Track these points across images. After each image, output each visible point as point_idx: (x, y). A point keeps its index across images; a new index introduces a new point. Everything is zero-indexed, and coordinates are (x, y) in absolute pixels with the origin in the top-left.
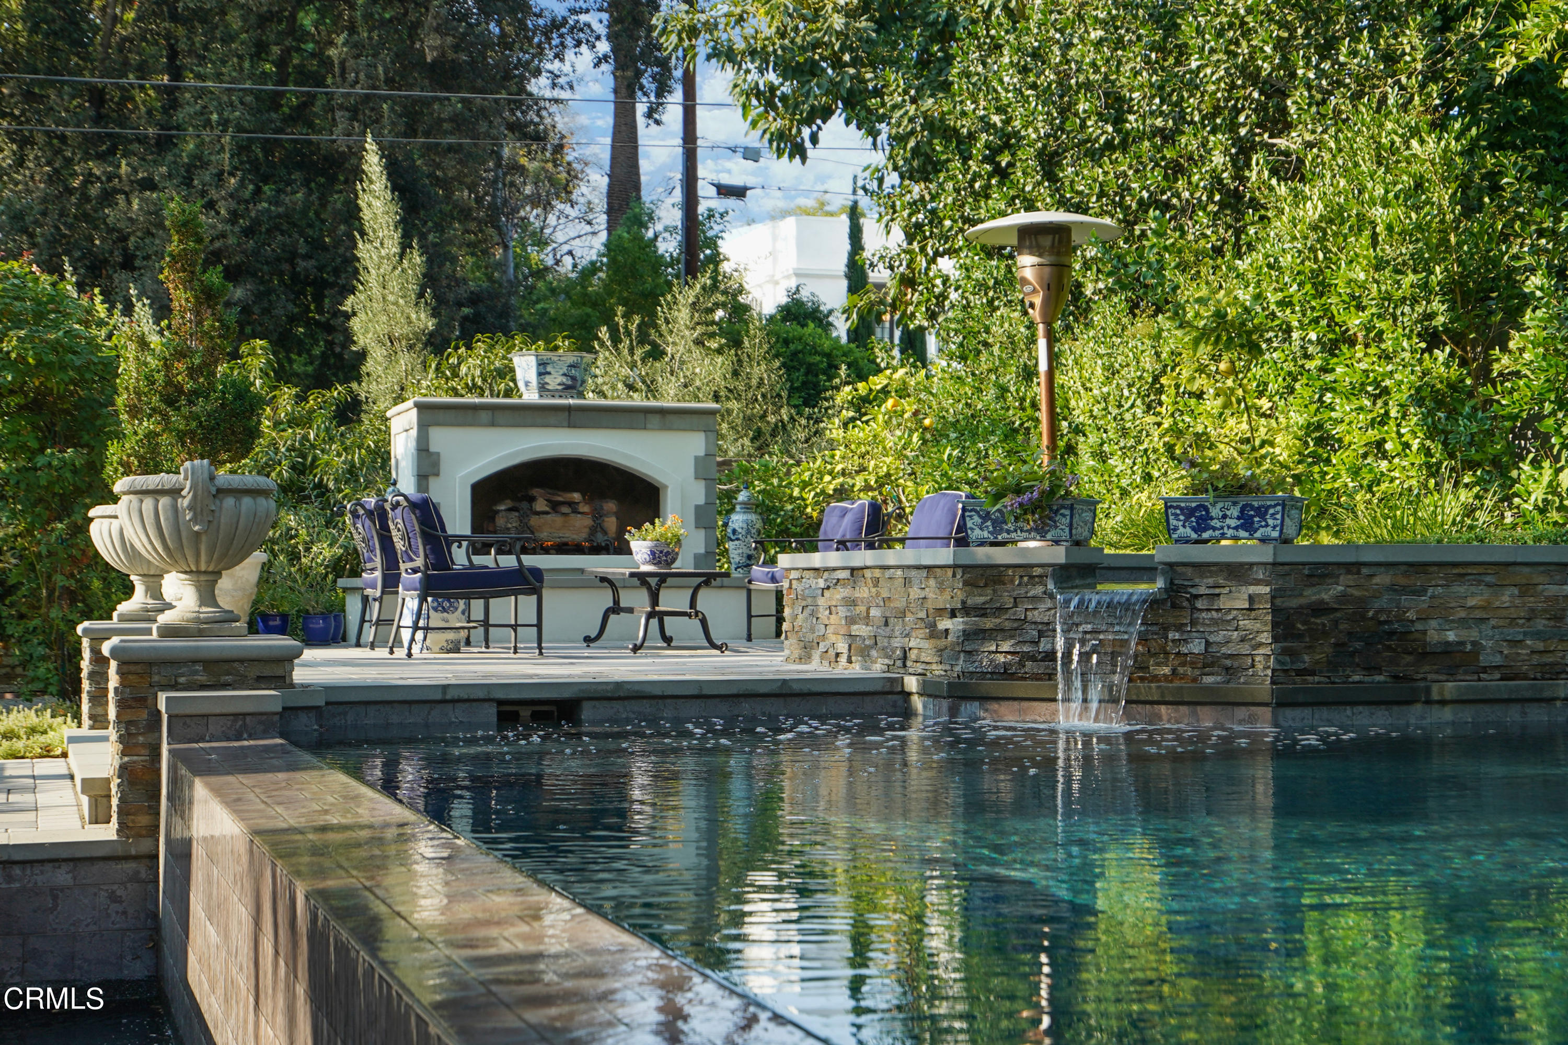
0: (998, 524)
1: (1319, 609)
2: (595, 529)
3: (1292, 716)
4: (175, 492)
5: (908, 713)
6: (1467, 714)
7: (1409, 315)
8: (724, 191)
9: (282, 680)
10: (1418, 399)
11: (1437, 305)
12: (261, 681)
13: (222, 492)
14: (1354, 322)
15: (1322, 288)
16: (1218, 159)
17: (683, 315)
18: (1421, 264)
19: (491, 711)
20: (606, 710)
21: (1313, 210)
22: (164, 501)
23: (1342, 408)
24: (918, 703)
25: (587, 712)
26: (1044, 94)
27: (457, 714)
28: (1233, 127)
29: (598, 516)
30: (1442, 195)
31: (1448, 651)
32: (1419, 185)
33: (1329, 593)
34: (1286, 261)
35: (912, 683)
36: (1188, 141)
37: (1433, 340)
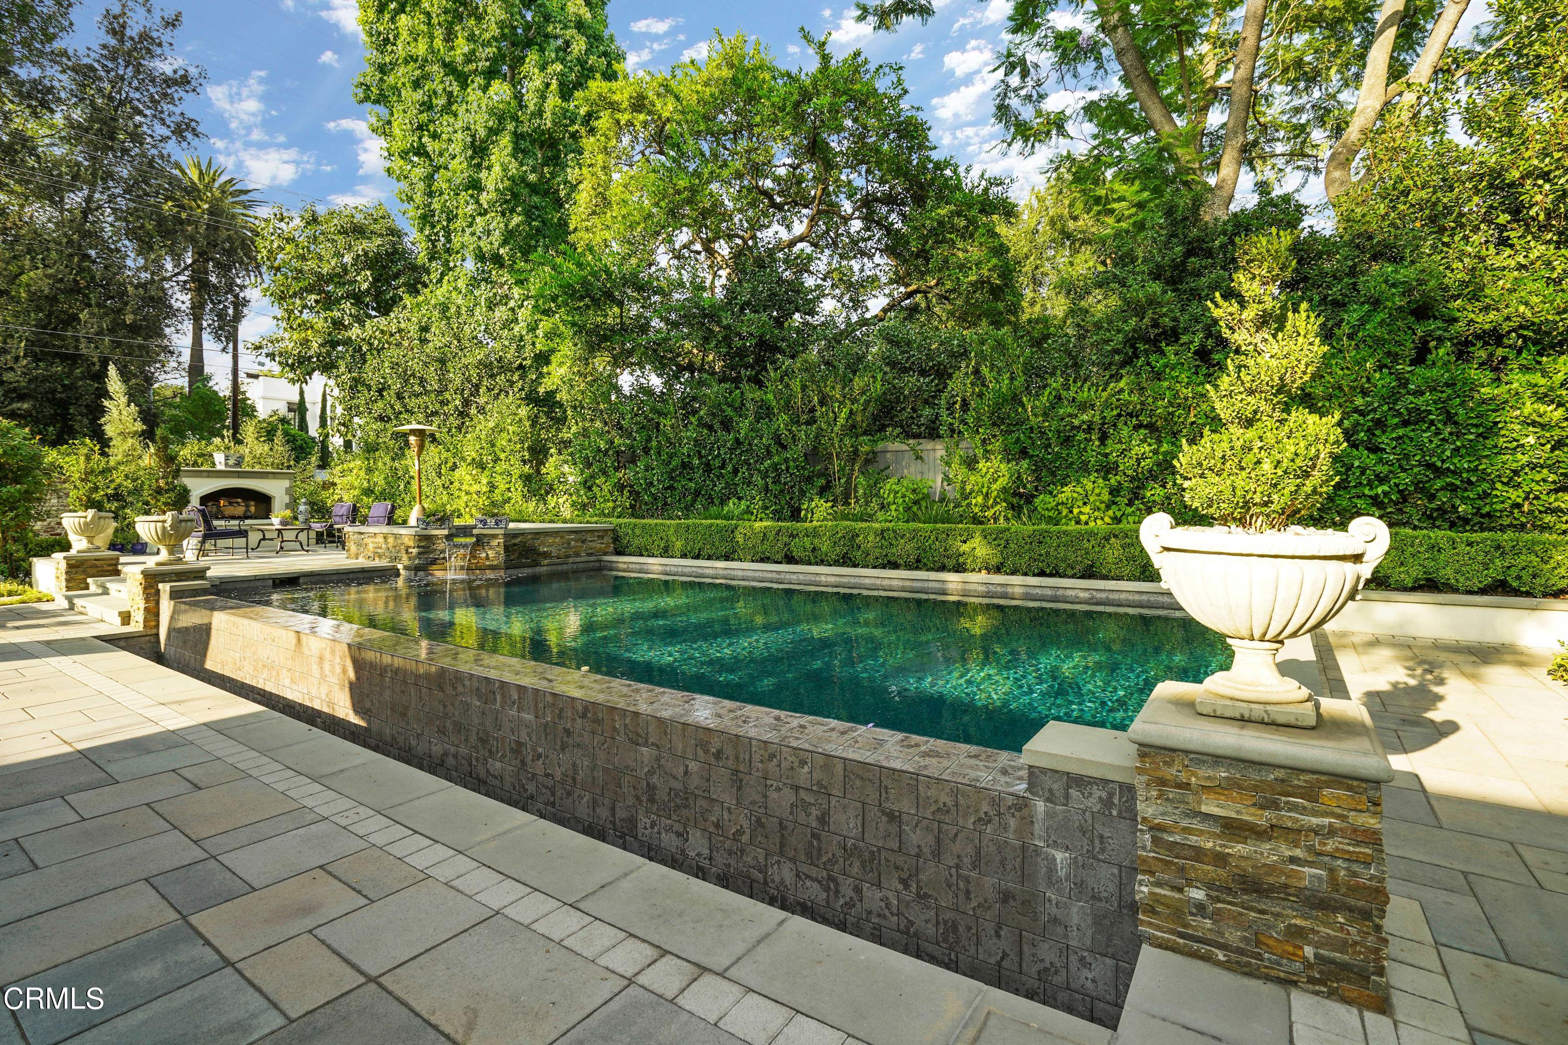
0: (428, 524)
1: (515, 545)
2: (247, 510)
3: (509, 571)
4: (164, 522)
5: (398, 575)
6: (549, 568)
7: (518, 456)
8: (250, 376)
9: (203, 578)
10: (520, 477)
11: (526, 453)
12: (196, 578)
13: (181, 521)
14: (502, 456)
15: (493, 445)
16: (457, 402)
17: (251, 429)
18: (522, 442)
19: (270, 582)
20: (307, 579)
21: (491, 424)
22: (159, 525)
23: (499, 478)
24: (402, 572)
25: (301, 581)
26: (399, 377)
27: (258, 584)
28: (462, 394)
29: (247, 506)
30: (528, 424)
31: (545, 553)
32: (520, 420)
33: (517, 541)
34: (482, 437)
35: (400, 566)
36: (447, 395)
37: (524, 462)
